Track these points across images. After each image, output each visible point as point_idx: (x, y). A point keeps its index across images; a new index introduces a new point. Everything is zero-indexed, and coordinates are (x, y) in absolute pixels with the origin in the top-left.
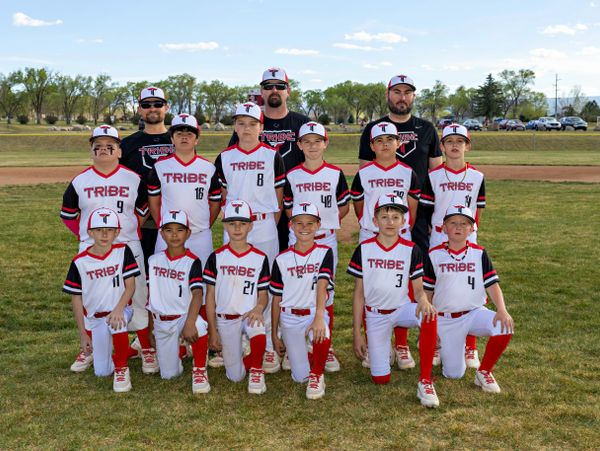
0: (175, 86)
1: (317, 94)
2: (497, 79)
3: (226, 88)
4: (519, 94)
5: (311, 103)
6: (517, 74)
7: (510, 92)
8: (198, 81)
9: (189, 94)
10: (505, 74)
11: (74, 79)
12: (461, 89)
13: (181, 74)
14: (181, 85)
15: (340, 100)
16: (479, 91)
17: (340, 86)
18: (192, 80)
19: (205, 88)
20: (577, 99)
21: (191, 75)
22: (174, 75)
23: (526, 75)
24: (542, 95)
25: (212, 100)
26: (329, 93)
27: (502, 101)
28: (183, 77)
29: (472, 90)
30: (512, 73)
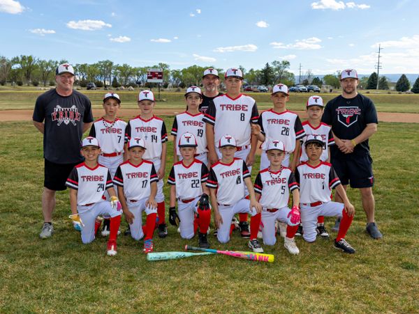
0: (102, 66)
1: (178, 72)
2: (271, 65)
3: (131, 68)
4: (282, 73)
5: (174, 77)
6: (281, 62)
7: (277, 72)
8: (114, 64)
9: (110, 71)
10: (274, 63)
11: (48, 61)
12: (251, 70)
13: (105, 60)
14: (105, 66)
15: (190, 75)
16: (262, 72)
17: (190, 68)
18: (111, 63)
19: (118, 68)
20: (309, 76)
21: (111, 61)
22: (102, 61)
23: (286, 64)
24: (292, 74)
25: (123, 74)
26: (184, 71)
27: (273, 77)
28: (106, 62)
29: (257, 71)
30: (278, 63)
